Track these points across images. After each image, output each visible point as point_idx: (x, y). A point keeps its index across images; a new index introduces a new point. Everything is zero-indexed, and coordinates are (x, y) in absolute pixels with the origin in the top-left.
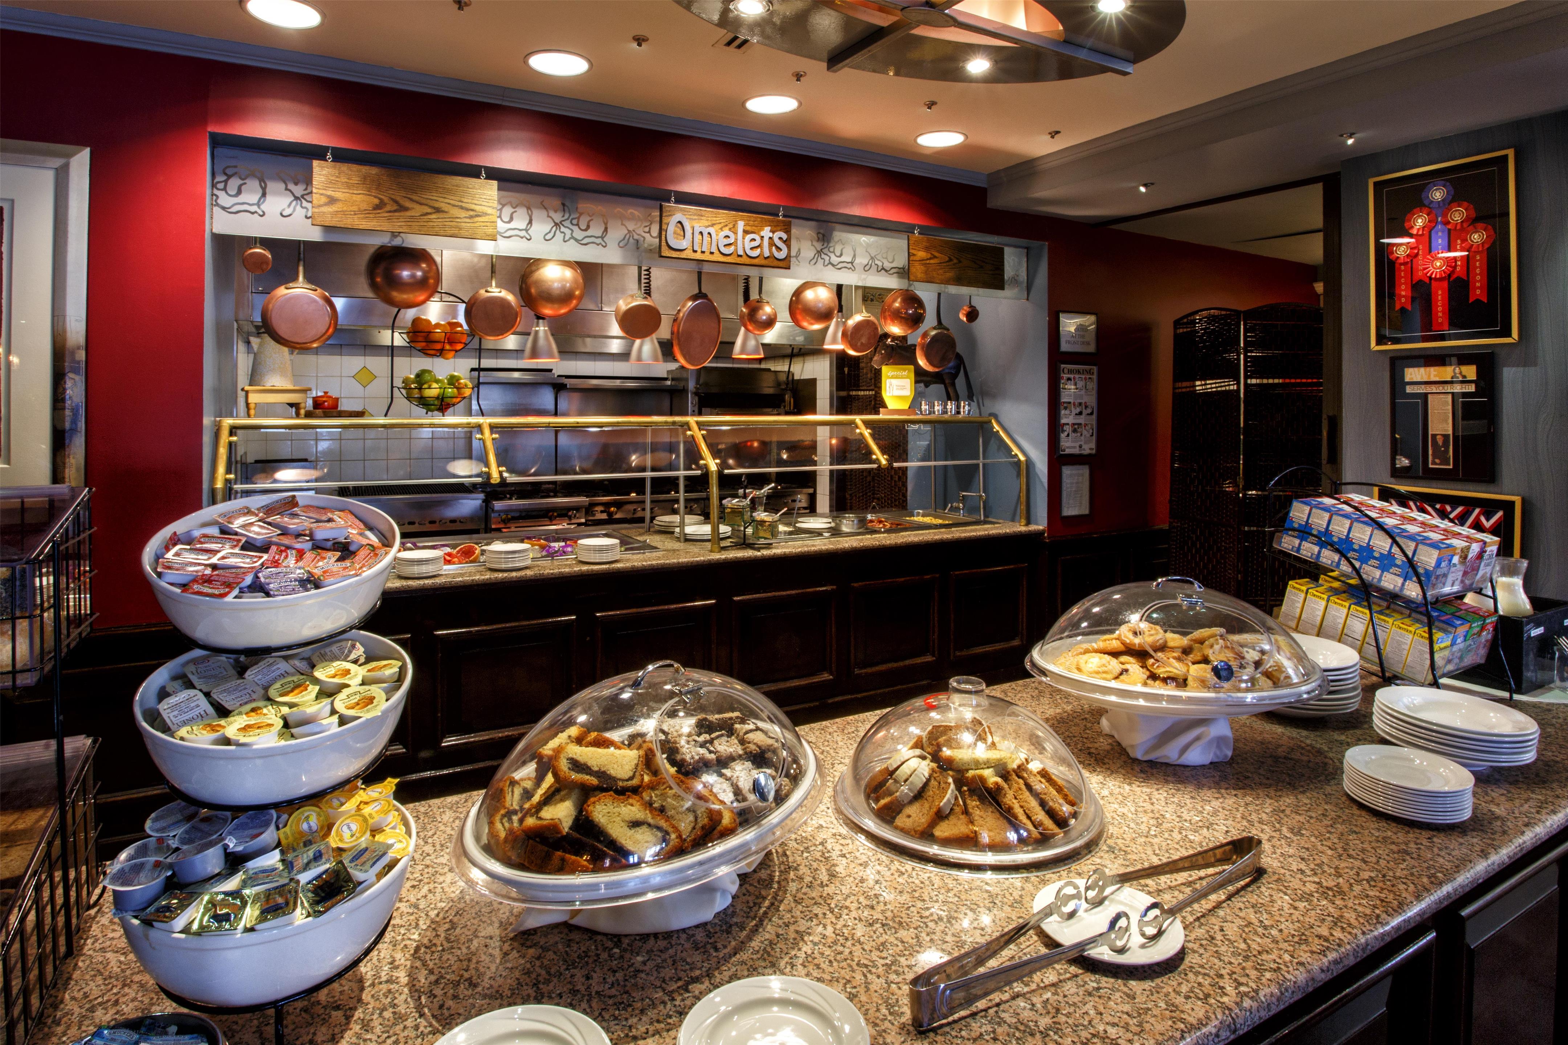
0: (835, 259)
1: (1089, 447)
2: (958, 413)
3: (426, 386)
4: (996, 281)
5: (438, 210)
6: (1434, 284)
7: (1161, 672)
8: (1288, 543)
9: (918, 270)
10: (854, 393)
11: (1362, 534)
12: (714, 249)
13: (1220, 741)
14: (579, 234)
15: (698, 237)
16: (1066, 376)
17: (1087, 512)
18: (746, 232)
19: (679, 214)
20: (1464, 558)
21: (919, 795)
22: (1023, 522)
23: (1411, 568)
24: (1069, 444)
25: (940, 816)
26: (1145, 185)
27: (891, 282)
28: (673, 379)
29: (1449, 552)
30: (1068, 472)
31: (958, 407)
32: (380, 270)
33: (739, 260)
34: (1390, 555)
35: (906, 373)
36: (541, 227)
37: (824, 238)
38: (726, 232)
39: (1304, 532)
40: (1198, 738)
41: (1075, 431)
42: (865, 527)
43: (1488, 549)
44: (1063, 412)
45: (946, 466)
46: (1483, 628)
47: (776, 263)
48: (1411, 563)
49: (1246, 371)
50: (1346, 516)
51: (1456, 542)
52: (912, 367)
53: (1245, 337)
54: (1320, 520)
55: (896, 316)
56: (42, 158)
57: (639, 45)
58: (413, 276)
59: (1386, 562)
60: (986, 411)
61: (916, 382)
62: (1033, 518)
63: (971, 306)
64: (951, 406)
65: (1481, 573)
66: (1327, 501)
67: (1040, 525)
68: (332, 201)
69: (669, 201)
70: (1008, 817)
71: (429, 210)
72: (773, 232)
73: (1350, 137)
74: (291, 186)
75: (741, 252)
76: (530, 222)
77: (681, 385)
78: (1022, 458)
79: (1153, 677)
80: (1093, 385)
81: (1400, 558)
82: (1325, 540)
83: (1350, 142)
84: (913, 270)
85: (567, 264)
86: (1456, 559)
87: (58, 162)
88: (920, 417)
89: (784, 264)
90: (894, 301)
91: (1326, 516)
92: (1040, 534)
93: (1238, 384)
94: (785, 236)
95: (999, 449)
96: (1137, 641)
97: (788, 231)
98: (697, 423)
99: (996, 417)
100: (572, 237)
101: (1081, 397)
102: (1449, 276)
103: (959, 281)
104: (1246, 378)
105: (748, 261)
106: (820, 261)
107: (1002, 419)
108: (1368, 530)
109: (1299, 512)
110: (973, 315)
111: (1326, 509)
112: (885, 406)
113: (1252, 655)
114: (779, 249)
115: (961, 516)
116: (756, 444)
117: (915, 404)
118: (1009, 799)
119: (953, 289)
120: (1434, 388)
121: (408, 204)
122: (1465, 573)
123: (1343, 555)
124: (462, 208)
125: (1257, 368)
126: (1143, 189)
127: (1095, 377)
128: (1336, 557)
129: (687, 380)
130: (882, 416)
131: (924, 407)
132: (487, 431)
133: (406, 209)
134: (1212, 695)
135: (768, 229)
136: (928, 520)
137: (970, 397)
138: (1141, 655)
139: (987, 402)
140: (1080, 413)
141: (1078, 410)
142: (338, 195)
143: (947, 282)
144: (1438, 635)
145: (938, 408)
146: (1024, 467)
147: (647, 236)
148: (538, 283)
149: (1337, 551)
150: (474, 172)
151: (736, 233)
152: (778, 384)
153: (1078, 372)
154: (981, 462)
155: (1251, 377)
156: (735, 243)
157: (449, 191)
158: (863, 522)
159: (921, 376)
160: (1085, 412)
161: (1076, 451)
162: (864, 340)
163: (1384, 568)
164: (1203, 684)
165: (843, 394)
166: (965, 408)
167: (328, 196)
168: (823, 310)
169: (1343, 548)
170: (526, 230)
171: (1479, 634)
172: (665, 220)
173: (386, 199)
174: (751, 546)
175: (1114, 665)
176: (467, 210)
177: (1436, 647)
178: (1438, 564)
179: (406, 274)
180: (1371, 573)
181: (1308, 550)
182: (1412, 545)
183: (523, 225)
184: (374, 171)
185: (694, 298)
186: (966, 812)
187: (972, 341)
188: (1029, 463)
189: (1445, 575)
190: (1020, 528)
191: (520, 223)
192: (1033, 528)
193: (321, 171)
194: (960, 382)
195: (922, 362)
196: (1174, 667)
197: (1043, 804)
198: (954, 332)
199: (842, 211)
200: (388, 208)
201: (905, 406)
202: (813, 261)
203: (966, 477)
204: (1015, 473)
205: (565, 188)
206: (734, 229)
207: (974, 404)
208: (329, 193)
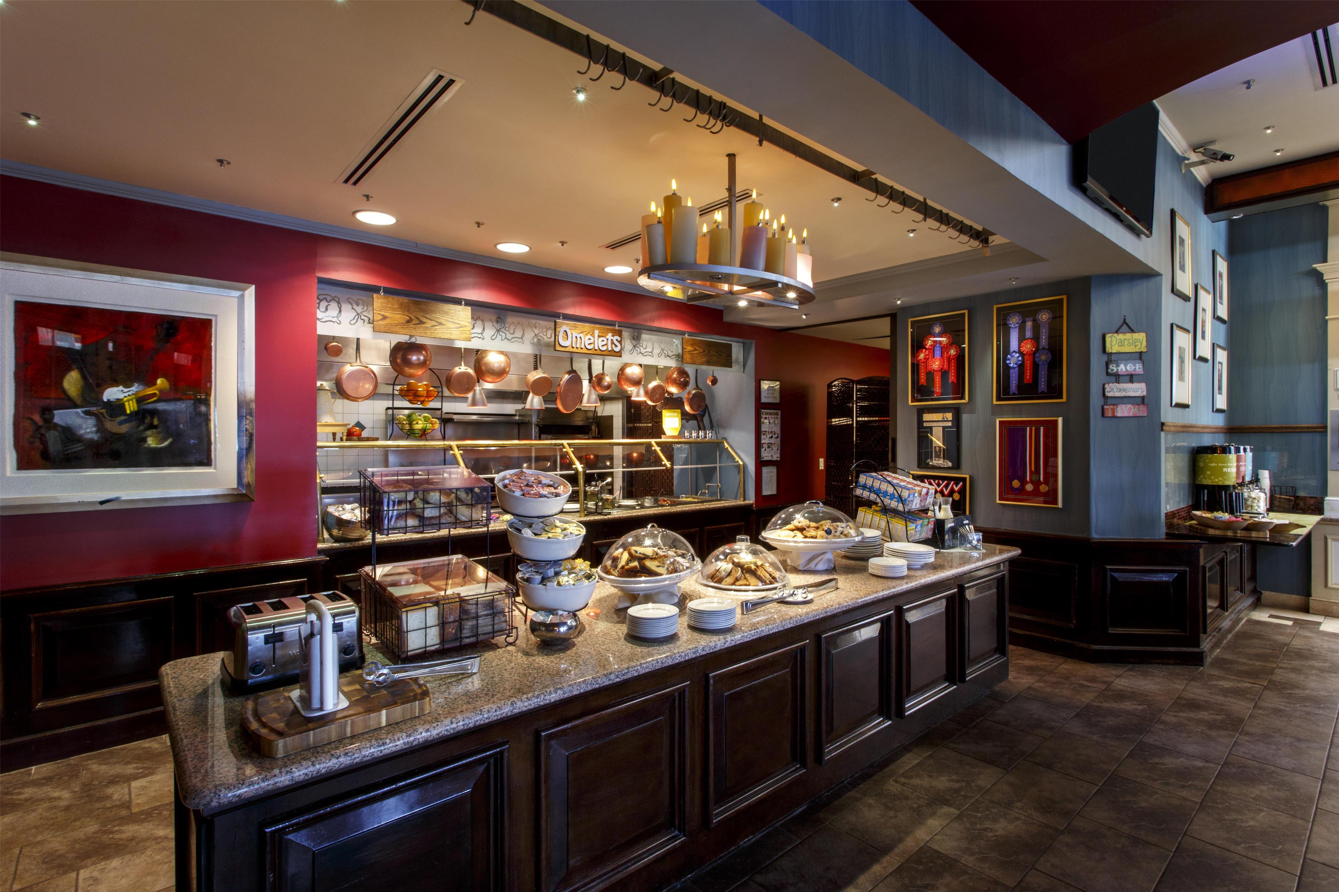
0: (643, 351)
1: (776, 456)
2: (705, 437)
3: (414, 422)
4: (728, 363)
5: (440, 324)
6: (935, 373)
7: (808, 534)
8: (858, 492)
9: (687, 357)
10: (638, 425)
11: (884, 486)
12: (583, 346)
13: (829, 561)
14: (509, 336)
15: (574, 338)
16: (764, 416)
17: (775, 493)
18: (599, 336)
19: (565, 326)
20: (920, 494)
21: (729, 574)
22: (742, 499)
23: (901, 499)
24: (766, 455)
25: (737, 580)
26: (805, 315)
27: (672, 363)
28: (520, 416)
29: (913, 491)
30: (765, 470)
31: (705, 434)
32: (399, 356)
33: (595, 352)
34: (893, 494)
35: (676, 414)
36: (490, 332)
37: (636, 339)
38: (589, 336)
39: (864, 487)
40: (821, 560)
41: (769, 447)
42: (657, 504)
43: (930, 491)
44: (763, 437)
45: (697, 468)
46: (929, 523)
47: (615, 354)
48: (900, 496)
49: (857, 413)
50: (879, 479)
51: (917, 488)
52: (679, 411)
53: (857, 395)
54: (869, 482)
55: (675, 382)
56: (229, 291)
57: (563, 245)
58: (419, 359)
59: (892, 497)
60: (720, 437)
61: (682, 419)
62: (747, 497)
63: (714, 376)
64: (701, 433)
65: (928, 501)
66: (874, 474)
67: (751, 500)
68: (385, 318)
69: (559, 317)
70: (759, 578)
71: (436, 324)
72: (613, 336)
73: (899, 300)
74: (355, 307)
75: (596, 348)
76: (484, 329)
77: (527, 419)
78: (741, 463)
79: (806, 537)
80: (778, 421)
81: (896, 495)
82: (871, 489)
83: (899, 302)
84: (685, 357)
85: (502, 353)
86: (916, 495)
87: (237, 293)
88: (683, 440)
89: (619, 354)
90: (673, 374)
91: (872, 479)
92: (751, 505)
93: (853, 420)
94: (619, 339)
95: (728, 458)
96: (800, 525)
97: (620, 336)
98: (568, 444)
99: (726, 439)
100: (506, 338)
101: (772, 428)
102: (942, 369)
103: (709, 363)
104: (857, 417)
105: (600, 353)
106: (635, 352)
107: (730, 440)
108: (886, 484)
109: (862, 479)
110: (714, 381)
111: (872, 477)
112: (665, 434)
113: (840, 529)
114: (616, 346)
115: (707, 497)
116: (592, 457)
117: (681, 434)
118: (759, 573)
119: (704, 367)
120: (935, 424)
121: (424, 320)
122: (921, 501)
123: (878, 495)
124: (453, 322)
125: (863, 411)
126: (804, 317)
127: (779, 417)
128: (875, 496)
129: (531, 416)
130: (663, 439)
131: (687, 434)
132: (456, 449)
133: (424, 323)
134: (825, 540)
135: (610, 334)
136: (689, 499)
137: (712, 428)
138: (801, 530)
139: (721, 431)
140: (772, 437)
141: (770, 436)
142: (387, 314)
143: (702, 364)
144: (909, 524)
145: (694, 435)
146: (742, 468)
147: (545, 337)
148: (486, 364)
149: (875, 493)
150: (458, 302)
151: (594, 337)
152: (588, 418)
153: (771, 414)
154: (718, 465)
155: (859, 417)
156: (594, 343)
157: (446, 313)
158: (656, 501)
159: (685, 417)
160: (774, 437)
161: (769, 458)
162: (657, 396)
163: (891, 499)
164: (822, 537)
165: (631, 425)
166: (709, 435)
167: (382, 315)
168: (637, 379)
169: (877, 492)
170: (482, 334)
171: (927, 525)
172: (557, 330)
173: (413, 318)
174: (600, 514)
175: (792, 533)
176: (455, 323)
177: (908, 528)
178: (909, 496)
179: (414, 358)
180: (887, 501)
181: (866, 494)
182: (900, 489)
183: (480, 331)
184: (405, 300)
185: (569, 373)
186: (745, 578)
187: (712, 395)
188: (745, 466)
189: (912, 501)
190: (740, 502)
191: (478, 330)
192: (747, 502)
193: (379, 300)
194: (706, 419)
195: (687, 408)
196: (813, 533)
197: (770, 575)
198: (704, 392)
199: (648, 324)
200: (414, 322)
201: (676, 433)
202: (631, 352)
203: (709, 474)
204: (737, 472)
205: (502, 309)
206: (593, 335)
207: (714, 432)
208: (383, 313)
